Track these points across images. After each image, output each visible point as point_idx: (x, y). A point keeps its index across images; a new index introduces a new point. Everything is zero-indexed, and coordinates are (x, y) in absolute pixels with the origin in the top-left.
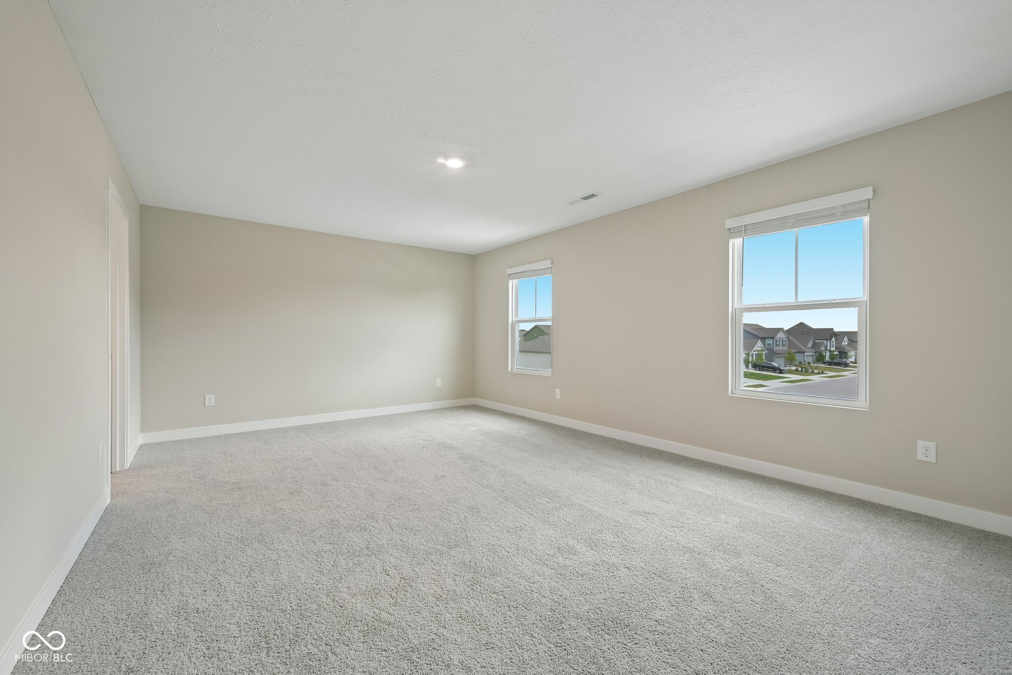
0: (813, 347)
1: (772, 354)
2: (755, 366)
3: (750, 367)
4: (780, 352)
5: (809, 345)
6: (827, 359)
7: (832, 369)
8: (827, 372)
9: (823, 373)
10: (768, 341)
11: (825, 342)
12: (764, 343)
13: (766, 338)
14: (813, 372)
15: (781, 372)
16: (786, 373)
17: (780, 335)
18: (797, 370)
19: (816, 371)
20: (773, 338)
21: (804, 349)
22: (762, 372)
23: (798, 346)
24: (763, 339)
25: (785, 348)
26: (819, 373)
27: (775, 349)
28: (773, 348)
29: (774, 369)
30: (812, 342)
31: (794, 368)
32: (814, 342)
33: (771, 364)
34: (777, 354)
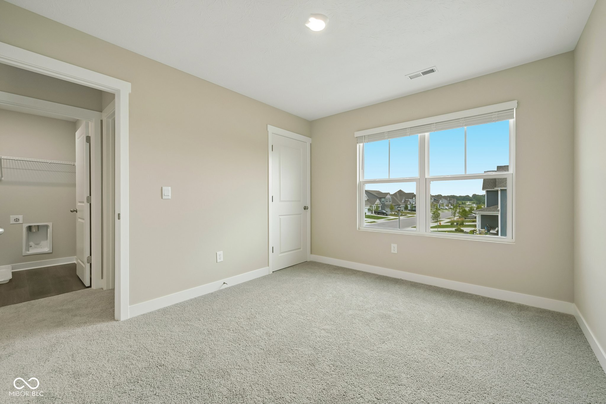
0: (404, 202)
1: (384, 206)
2: (375, 212)
3: (373, 213)
4: (388, 205)
5: (403, 201)
6: (409, 208)
7: (411, 213)
8: (408, 215)
9: (406, 215)
10: (383, 200)
11: (410, 200)
12: (380, 201)
13: (381, 198)
14: (402, 214)
15: (387, 215)
16: (389, 215)
17: (388, 196)
18: (395, 214)
19: (403, 214)
20: (385, 198)
21: (400, 203)
22: (378, 215)
23: (398, 202)
24: (380, 199)
25: (391, 203)
26: (404, 215)
27: (386, 203)
28: (384, 203)
29: (383, 214)
30: (404, 200)
31: (393, 213)
32: (405, 200)
33: (382, 211)
34: (386, 206)
